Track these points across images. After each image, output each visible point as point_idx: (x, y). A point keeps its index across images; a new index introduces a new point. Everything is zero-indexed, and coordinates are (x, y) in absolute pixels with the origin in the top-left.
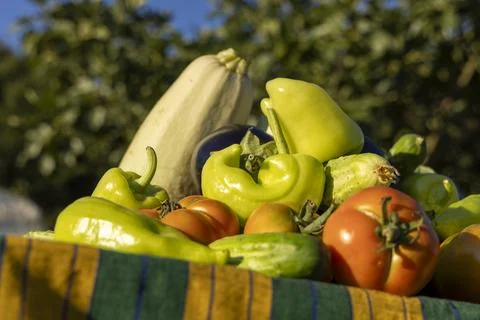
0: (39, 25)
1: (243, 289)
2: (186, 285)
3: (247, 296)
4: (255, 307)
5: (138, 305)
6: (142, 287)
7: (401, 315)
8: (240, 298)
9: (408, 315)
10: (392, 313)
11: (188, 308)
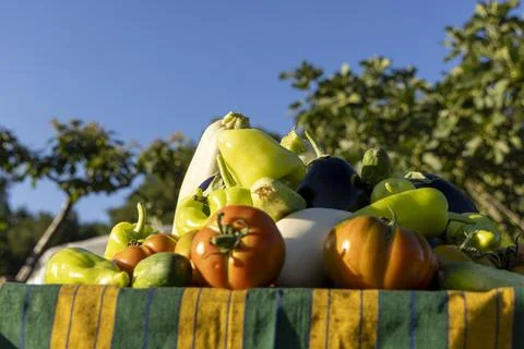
0: (306, 106)
1: (96, 300)
2: (56, 301)
3: (99, 304)
4: (104, 311)
5: (23, 318)
6: (26, 306)
7: (224, 305)
8: (94, 306)
9: (231, 305)
10: (217, 304)
11: (56, 317)
